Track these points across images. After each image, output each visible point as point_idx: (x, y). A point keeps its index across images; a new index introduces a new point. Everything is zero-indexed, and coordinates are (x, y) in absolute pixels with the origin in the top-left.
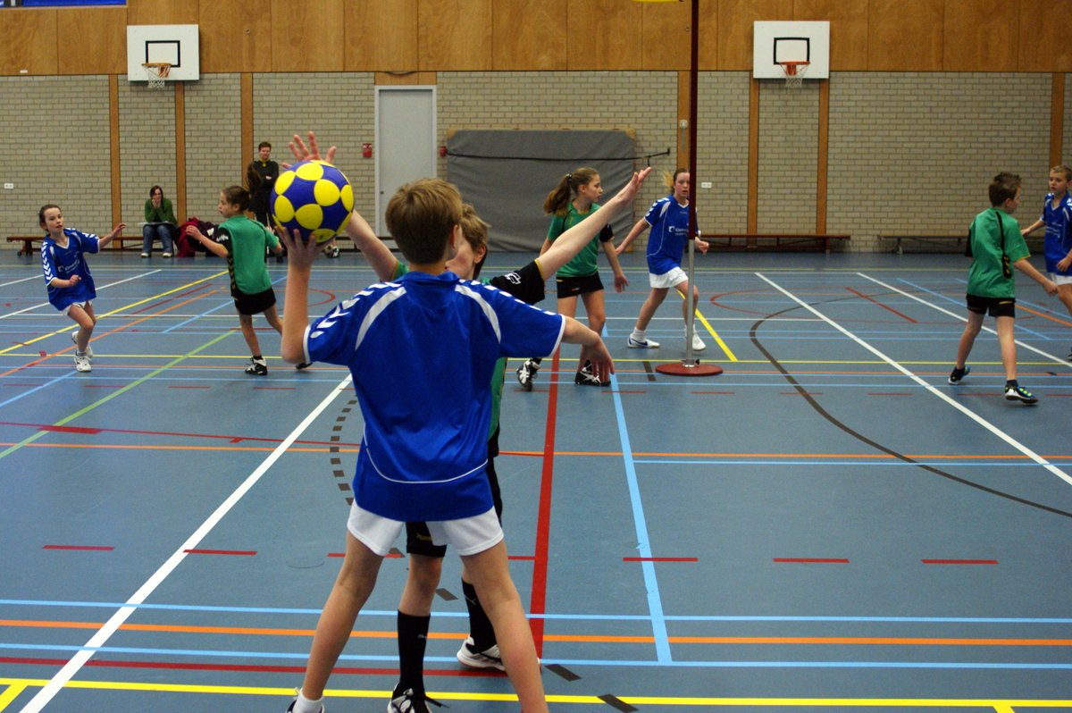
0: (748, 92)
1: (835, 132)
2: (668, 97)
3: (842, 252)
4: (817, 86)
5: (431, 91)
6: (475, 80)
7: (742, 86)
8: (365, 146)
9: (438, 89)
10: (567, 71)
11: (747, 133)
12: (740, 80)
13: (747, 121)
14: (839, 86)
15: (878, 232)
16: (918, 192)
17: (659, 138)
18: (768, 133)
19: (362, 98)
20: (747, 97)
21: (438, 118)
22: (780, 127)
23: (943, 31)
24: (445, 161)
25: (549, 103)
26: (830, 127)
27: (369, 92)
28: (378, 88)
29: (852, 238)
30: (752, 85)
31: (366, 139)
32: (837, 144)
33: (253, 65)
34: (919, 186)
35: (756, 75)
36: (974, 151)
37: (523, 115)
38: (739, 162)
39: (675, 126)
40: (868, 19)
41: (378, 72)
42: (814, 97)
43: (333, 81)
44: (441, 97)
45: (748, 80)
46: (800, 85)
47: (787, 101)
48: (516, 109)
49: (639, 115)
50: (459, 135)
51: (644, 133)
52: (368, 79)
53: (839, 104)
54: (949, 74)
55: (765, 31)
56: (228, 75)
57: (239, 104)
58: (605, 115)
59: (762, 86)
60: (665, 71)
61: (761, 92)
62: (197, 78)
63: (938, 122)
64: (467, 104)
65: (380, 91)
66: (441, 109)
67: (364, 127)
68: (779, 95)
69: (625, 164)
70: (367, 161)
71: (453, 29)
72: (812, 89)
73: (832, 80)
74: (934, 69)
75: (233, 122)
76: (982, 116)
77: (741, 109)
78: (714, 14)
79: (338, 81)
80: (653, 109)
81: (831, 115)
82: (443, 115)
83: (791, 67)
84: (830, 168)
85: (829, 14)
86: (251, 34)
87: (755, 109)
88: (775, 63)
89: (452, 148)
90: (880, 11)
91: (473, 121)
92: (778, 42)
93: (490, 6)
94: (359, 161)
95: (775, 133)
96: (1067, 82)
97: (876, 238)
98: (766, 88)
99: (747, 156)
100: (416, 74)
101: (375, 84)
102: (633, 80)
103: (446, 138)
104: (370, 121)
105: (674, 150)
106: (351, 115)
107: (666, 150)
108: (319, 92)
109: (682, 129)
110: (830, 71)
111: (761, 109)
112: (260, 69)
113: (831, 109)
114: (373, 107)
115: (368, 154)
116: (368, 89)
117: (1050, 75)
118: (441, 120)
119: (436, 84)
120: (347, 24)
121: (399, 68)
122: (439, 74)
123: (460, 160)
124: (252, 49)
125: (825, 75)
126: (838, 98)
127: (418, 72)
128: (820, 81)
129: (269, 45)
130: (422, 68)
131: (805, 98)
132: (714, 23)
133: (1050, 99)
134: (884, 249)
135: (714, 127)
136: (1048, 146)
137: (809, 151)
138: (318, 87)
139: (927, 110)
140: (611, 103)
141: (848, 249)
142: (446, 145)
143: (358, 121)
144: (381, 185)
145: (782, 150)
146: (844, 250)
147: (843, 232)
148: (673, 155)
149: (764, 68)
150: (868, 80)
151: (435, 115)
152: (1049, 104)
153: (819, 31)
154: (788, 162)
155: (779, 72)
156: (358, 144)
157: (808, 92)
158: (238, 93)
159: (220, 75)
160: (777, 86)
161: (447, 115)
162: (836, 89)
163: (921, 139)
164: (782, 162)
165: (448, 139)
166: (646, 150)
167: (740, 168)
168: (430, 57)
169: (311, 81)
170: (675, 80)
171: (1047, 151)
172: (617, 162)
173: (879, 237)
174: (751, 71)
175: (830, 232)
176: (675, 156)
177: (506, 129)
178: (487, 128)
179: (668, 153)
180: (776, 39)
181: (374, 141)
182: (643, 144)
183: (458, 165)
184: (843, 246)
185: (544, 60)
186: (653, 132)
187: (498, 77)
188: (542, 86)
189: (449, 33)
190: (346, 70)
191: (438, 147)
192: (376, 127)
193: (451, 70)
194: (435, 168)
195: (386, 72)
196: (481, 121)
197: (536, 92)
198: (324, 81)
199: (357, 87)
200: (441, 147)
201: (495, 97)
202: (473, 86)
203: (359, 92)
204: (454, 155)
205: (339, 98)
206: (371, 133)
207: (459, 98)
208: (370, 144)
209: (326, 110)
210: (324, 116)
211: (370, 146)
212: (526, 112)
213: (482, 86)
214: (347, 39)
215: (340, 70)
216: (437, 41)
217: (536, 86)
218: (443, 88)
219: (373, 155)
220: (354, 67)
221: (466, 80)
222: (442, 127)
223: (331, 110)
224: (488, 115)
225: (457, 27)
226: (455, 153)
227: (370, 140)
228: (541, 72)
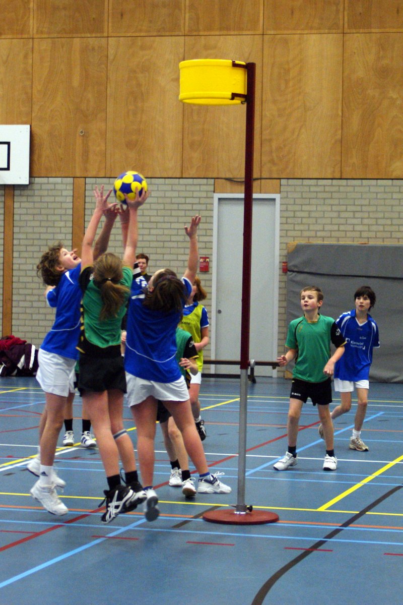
5: (274, 200)
6: (322, 188)
9: (281, 198)
19: (199, 207)
21: (281, 230)
24: (286, 278)
27: (208, 201)
28: (217, 196)
31: (204, 252)
33: (86, 170)
37: (374, 228)
41: (217, 178)
43: (170, 188)
44: (284, 207)
48: (366, 221)
50: (298, 249)
52: (206, 186)
56: (59, 180)
57: (71, 212)
62: (27, 183)
64: (313, 215)
65: (220, 199)
67: (201, 239)
71: (299, 132)
75: (63, 230)
79: (175, 188)
82: (286, 227)
86: (85, 136)
89: (293, 263)
91: (319, 234)
93: (340, 107)
100: (259, 181)
101: (214, 192)
103: (288, 252)
104: (208, 232)
112: (94, 173)
114: (212, 217)
115: (205, 269)
116: (207, 197)
118: (285, 233)
119: (280, 192)
120: (187, 125)
121: (240, 175)
122: (283, 182)
123: (300, 277)
124: (86, 153)
127: (261, 179)
129: (103, 148)
130: (264, 176)
144: (218, 303)
151: (278, 227)
158: (70, 199)
159: (51, 180)
161: (290, 227)
165: (290, 254)
168: (272, 162)
177: (355, 243)
178: (333, 242)
181: (211, 255)
183: (298, 283)
185: (399, 167)
187: (347, 186)
188: (395, 196)
189: (295, 137)
190: (184, 176)
191: (280, 262)
192: (215, 239)
193: (295, 177)
194: (276, 285)
195: (227, 179)
196: (328, 234)
197: (388, 202)
198: (161, 188)
199: (195, 194)
200: (283, 262)
201: (344, 208)
202: (320, 195)
203: (197, 201)
204: (293, 271)
205: (175, 207)
206: (208, 245)
207: (304, 208)
208: (208, 258)
209: (161, 219)
210: (159, 225)
211: (208, 260)
212: (377, 224)
213: (329, 195)
214: (186, 141)
215: (178, 176)
216: (282, 146)
217: (389, 196)
218: (287, 197)
219: (210, 270)
220: (193, 173)
221: (312, 189)
222: (285, 240)
223: (166, 219)
224: (336, 228)
225: (303, 130)
226: (296, 269)
227: (207, 253)
228: (394, 181)
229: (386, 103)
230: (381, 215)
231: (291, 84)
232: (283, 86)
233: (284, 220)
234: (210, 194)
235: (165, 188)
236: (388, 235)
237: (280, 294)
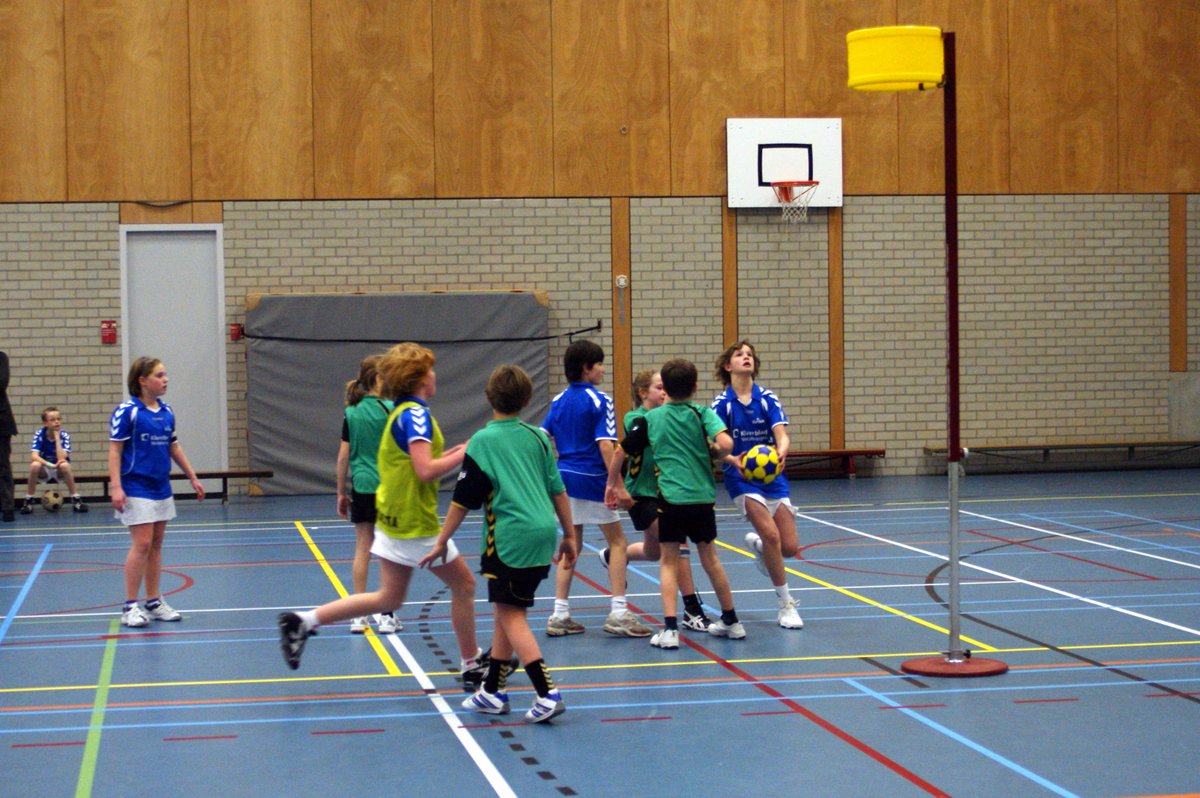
0: (718, 229)
1: (855, 290)
2: (595, 239)
3: (870, 477)
4: (825, 218)
5: (214, 232)
6: (286, 215)
7: (710, 220)
8: (105, 326)
9: (225, 230)
10: (435, 199)
11: (720, 293)
12: (707, 210)
13: (719, 275)
14: (857, 218)
15: (922, 444)
16: (981, 380)
17: (585, 305)
18: (752, 293)
19: (97, 246)
20: (719, 238)
21: (226, 277)
22: (770, 283)
23: (1008, 133)
24: (240, 347)
25: (407, 251)
26: (847, 282)
27: (110, 236)
28: (124, 228)
29: (888, 454)
30: (726, 218)
31: (107, 314)
32: (857, 309)
34: (982, 370)
35: (733, 203)
36: (1061, 315)
37: (366, 271)
38: (708, 339)
39: (608, 286)
40: (898, 115)
41: (124, 202)
42: (820, 236)
43: (48, 217)
44: (230, 244)
45: (718, 210)
46: (804, 217)
47: (779, 243)
48: (354, 261)
49: (551, 268)
50: (265, 304)
51: (559, 296)
52: (106, 213)
53: (859, 246)
54: (1019, 199)
55: (744, 134)
58: (496, 268)
59: (741, 219)
60: (590, 198)
61: (739, 230)
63: (1005, 271)
64: (274, 253)
65: (129, 233)
66: (232, 262)
67: (103, 293)
68: (768, 233)
69: (533, 348)
70: (107, 350)
71: (249, 129)
72: (818, 224)
73: (845, 211)
74: (997, 191)
76: (1070, 261)
77: (709, 257)
78: (665, 110)
79: (56, 218)
80: (573, 258)
81: (846, 264)
82: (234, 272)
83: (785, 189)
84: (847, 346)
85: (839, 107)
87: (731, 257)
88: (761, 183)
89: (254, 326)
90: (915, 103)
91: (285, 281)
92: (764, 150)
93: (309, 94)
94: (95, 351)
95: (764, 292)
96: (1190, 207)
97: (921, 453)
98: (747, 223)
99: (720, 330)
100: (189, 205)
101: (120, 222)
102: (539, 212)
103: (244, 309)
104: (113, 284)
105: (607, 323)
106: (81, 275)
107: (595, 324)
108: (25, 237)
109: (618, 289)
110: (844, 195)
111: (741, 256)
113: (846, 255)
114: (118, 260)
115: (110, 338)
116: (109, 231)
117: (1166, 198)
118: (232, 282)
119: (223, 221)
120: (72, 122)
121: (160, 196)
122: (228, 205)
123: (268, 345)
125: (836, 200)
126: (858, 237)
127: (192, 201)
128: (829, 211)
130: (197, 197)
131: (805, 237)
132: (665, 122)
133: (1166, 233)
134: (932, 470)
135: (668, 285)
136: (1166, 304)
137: (815, 319)
138: (23, 227)
139: (989, 253)
140: (506, 250)
141: (878, 473)
142: (242, 320)
143: (91, 284)
145: (774, 320)
146: (874, 473)
147: (871, 446)
148: (607, 331)
149: (744, 192)
150: (900, 209)
151: (221, 273)
152: (1166, 242)
153: (826, 134)
154: (784, 338)
155: (767, 198)
156: (92, 322)
157: (811, 228)
160: (763, 219)
161: (242, 272)
162: (853, 222)
163: (981, 298)
164: (775, 338)
165: (247, 312)
166: (564, 323)
167: (710, 349)
168: (209, 176)
169: (11, 218)
170: (607, 212)
171: (1166, 313)
172: (521, 343)
173: (927, 451)
174: (725, 196)
175: (850, 446)
176: (609, 332)
177: (340, 293)
178: (306, 293)
179: (599, 327)
180: (761, 147)
181: (119, 317)
182: (560, 314)
183: (264, 354)
184: (872, 467)
185: (399, 182)
186: (574, 295)
187: (324, 210)
188: (396, 223)
189: (242, 138)
190: (70, 200)
191: (227, 325)
192: (124, 293)
193: (246, 198)
194: (223, 359)
195: (138, 203)
196: (298, 281)
197: (386, 233)
198: (34, 218)
199: (91, 227)
200: (232, 325)
201: (320, 242)
202: (283, 224)
203: (92, 236)
204: (258, 338)
205: (58, 246)
206: (114, 303)
207: (261, 243)
208: (114, 322)
209: (37, 266)
210: (34, 275)
211: (114, 325)
212: (370, 265)
213: (297, 224)
214: (72, 148)
215: (60, 200)
216: (223, 152)
217: (387, 223)
218: (234, 228)
219: (118, 339)
220: (84, 194)
221: (272, 215)
222: (232, 292)
223: (45, 265)
224: (309, 271)
225: (255, 128)
226: (261, 334)
227: (112, 315)
228: (393, 201)
229: (377, 89)
230: (375, 251)
231: (234, 59)
232: (221, 64)
233: (231, 263)
234: (113, 226)
235: (42, 217)
236: (387, 279)
237: (228, 372)
